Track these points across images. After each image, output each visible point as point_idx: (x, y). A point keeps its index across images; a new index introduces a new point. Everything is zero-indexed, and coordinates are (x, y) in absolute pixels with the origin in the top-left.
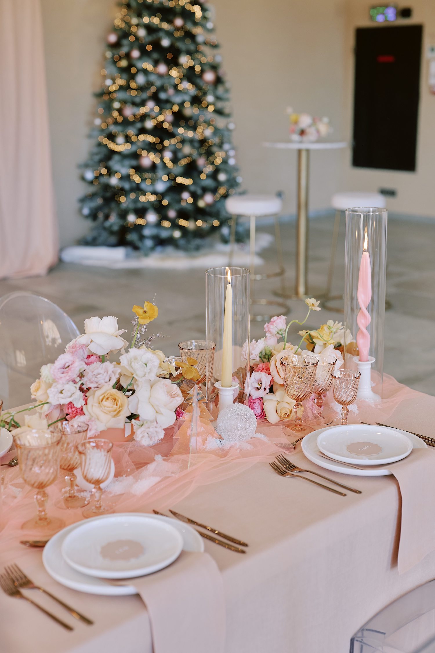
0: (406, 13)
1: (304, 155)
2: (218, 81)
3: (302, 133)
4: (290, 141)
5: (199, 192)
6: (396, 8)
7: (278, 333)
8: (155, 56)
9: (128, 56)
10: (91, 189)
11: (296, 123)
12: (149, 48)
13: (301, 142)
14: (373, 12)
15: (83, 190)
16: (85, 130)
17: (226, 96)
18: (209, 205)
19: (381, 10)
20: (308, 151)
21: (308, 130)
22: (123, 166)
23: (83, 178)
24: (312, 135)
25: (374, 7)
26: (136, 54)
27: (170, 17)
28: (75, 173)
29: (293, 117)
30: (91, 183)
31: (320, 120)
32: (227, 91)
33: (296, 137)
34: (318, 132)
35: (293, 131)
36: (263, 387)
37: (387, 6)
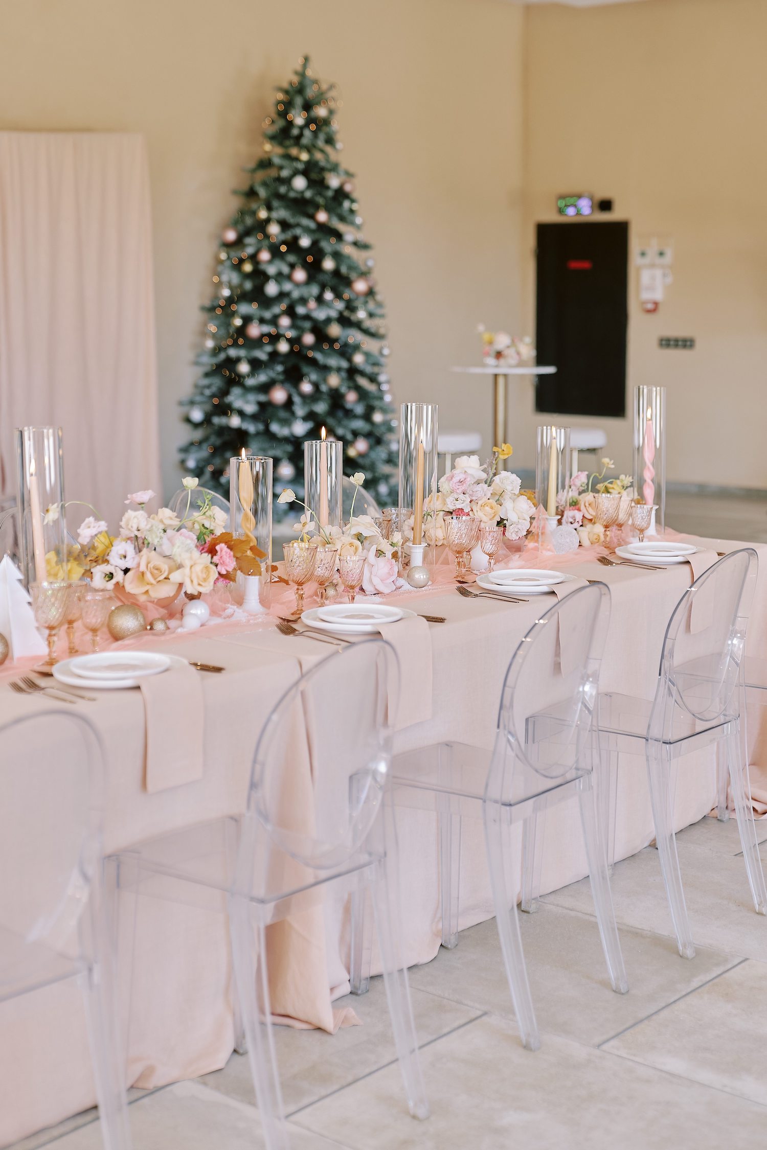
0: (605, 205)
1: (501, 381)
2: (370, 293)
3: (499, 355)
4: (484, 365)
5: (349, 437)
6: (591, 198)
7: (581, 486)
8: (291, 258)
9: (254, 258)
10: (198, 435)
11: (491, 343)
12: (283, 248)
13: (497, 366)
14: (561, 203)
15: (186, 435)
16: (190, 355)
17: (378, 311)
18: (362, 455)
19: (571, 201)
20: (505, 376)
21: (506, 352)
22: (247, 402)
23: (188, 420)
24: (511, 357)
25: (562, 197)
26: (265, 256)
27: (311, 210)
28: (176, 413)
29: (486, 337)
30: (196, 425)
31: (521, 340)
32: (379, 305)
33: (491, 361)
34: (518, 353)
35: (487, 354)
36: (577, 521)
37: (579, 196)
